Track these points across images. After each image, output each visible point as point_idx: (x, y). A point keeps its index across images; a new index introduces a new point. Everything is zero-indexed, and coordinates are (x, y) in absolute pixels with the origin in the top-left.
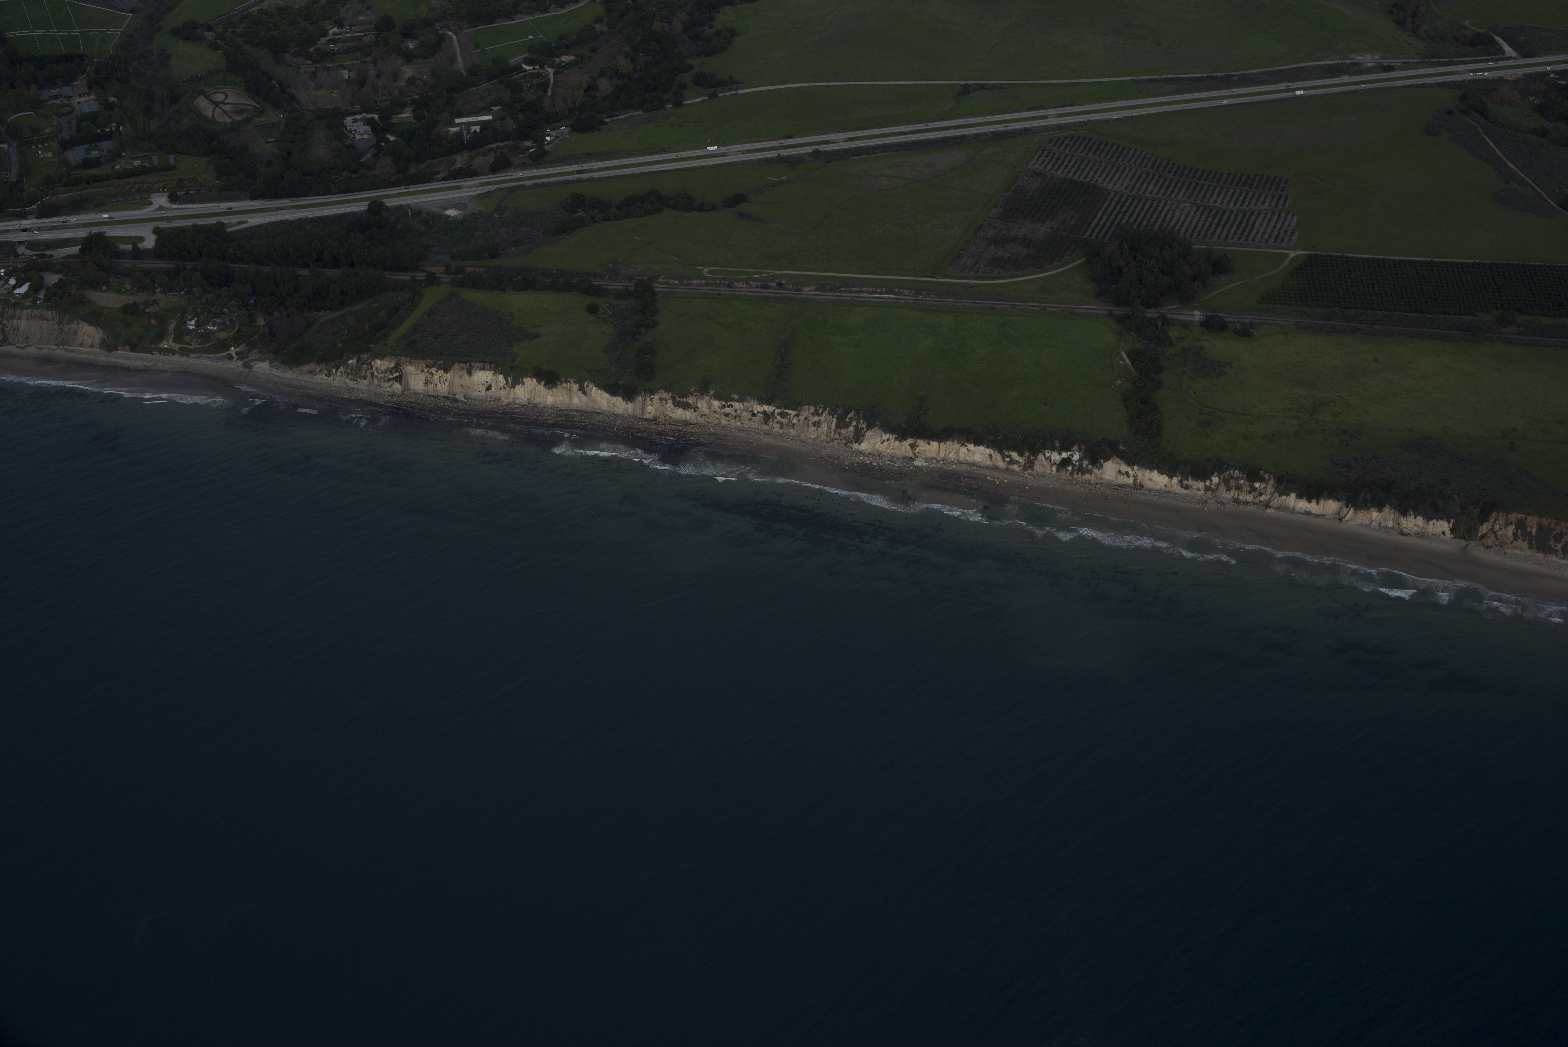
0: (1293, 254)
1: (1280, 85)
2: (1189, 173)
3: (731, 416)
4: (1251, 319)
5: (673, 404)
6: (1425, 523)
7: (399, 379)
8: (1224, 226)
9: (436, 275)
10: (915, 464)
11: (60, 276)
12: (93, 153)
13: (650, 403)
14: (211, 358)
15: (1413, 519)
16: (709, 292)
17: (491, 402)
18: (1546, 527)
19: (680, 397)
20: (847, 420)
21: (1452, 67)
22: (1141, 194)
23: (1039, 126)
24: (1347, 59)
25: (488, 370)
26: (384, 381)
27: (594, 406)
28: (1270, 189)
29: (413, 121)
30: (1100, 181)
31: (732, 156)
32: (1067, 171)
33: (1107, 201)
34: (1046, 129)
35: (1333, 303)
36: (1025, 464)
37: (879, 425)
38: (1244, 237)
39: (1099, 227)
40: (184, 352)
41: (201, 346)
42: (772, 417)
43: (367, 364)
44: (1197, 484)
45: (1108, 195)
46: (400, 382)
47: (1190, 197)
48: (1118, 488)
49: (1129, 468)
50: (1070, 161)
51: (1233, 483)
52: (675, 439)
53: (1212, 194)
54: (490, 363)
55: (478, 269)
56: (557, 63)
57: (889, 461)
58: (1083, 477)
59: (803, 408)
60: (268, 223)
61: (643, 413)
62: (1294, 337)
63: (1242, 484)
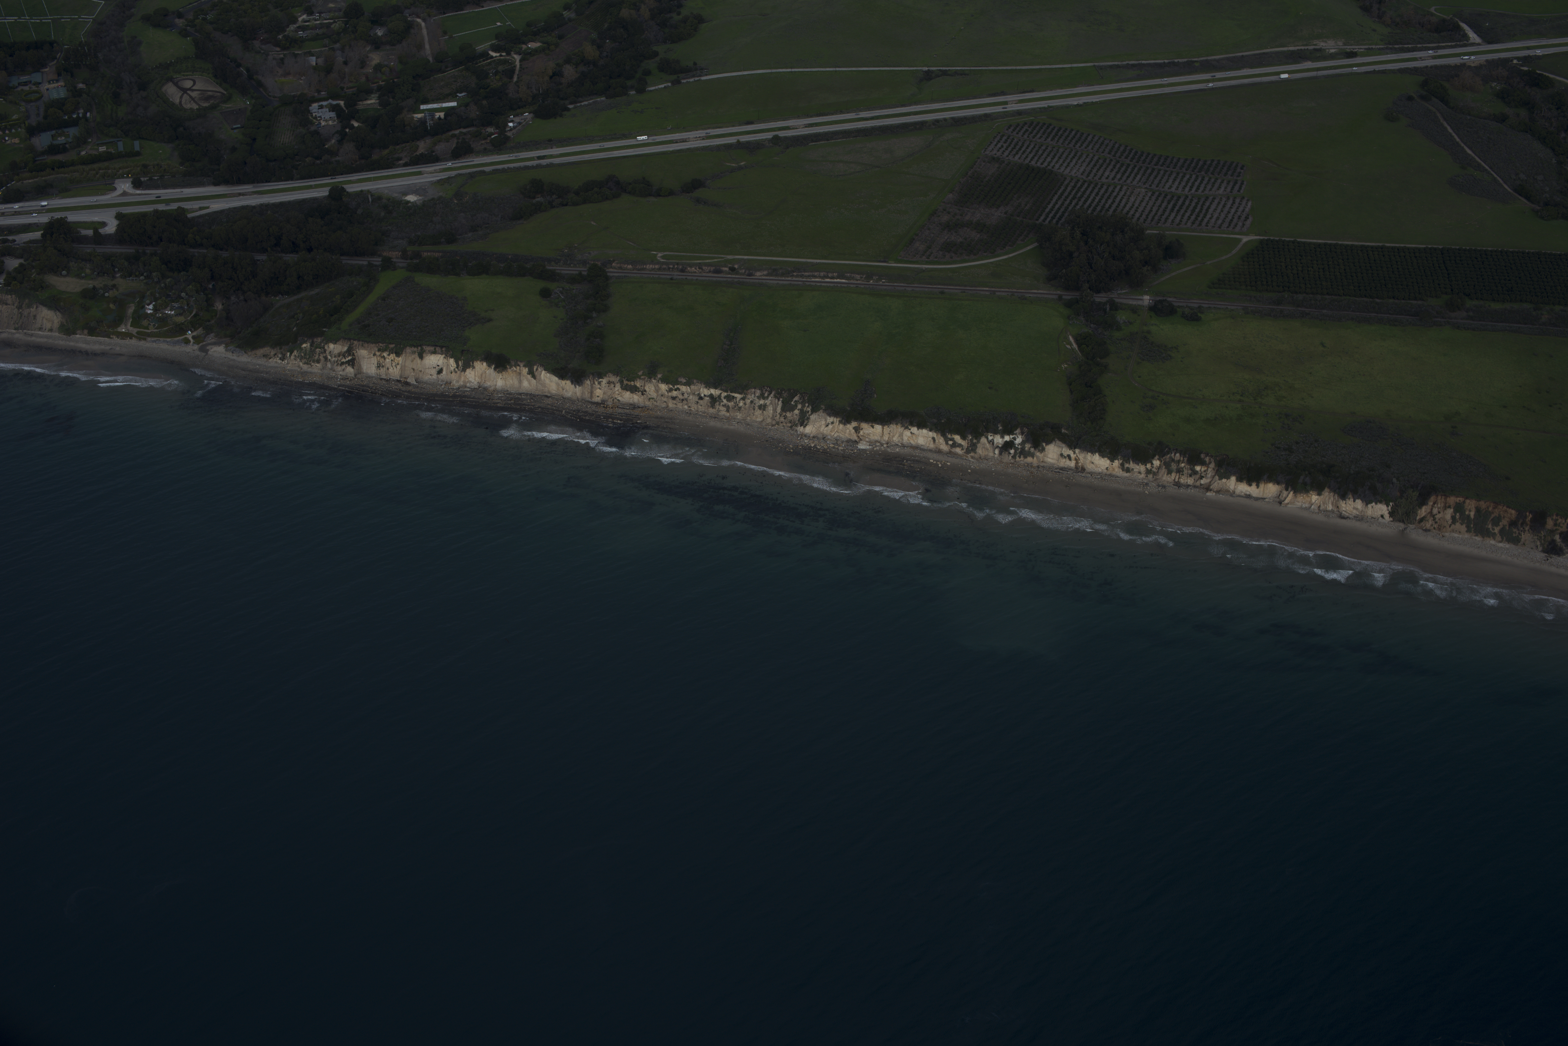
0: (1245, 239)
1: (1242, 71)
2: (1146, 158)
3: (678, 400)
4: (1200, 303)
5: (621, 387)
6: (1364, 506)
7: (352, 363)
8: (1178, 211)
9: (392, 260)
10: (859, 447)
11: (21, 261)
12: (59, 139)
13: (599, 386)
14: (167, 342)
15: (1352, 503)
16: (661, 276)
17: (442, 385)
18: (1484, 511)
19: (628, 381)
20: (792, 403)
21: (1415, 53)
22: (1097, 180)
23: (999, 112)
24: (1310, 45)
25: (439, 354)
26: (337, 365)
27: (543, 390)
28: (1226, 174)
29: (379, 107)
30: (1057, 166)
31: (692, 142)
32: (1024, 156)
33: (1062, 187)
34: (1006, 114)
35: (1283, 287)
36: (968, 447)
37: (823, 408)
38: (1197, 222)
39: (1053, 212)
40: (141, 336)
41: (158, 330)
42: (718, 401)
43: (320, 348)
44: (1138, 467)
45: (1064, 181)
46: (353, 366)
47: (1146, 182)
48: (1060, 471)
49: (1071, 451)
50: (1028, 146)
51: (1174, 466)
52: (622, 422)
53: (1168, 179)
54: (442, 347)
55: (434, 254)
56: (523, 49)
57: (833, 444)
58: (1026, 460)
59: (749, 391)
60: (230, 208)
61: (591, 397)
62: (1242, 321)
63: (1183, 468)
